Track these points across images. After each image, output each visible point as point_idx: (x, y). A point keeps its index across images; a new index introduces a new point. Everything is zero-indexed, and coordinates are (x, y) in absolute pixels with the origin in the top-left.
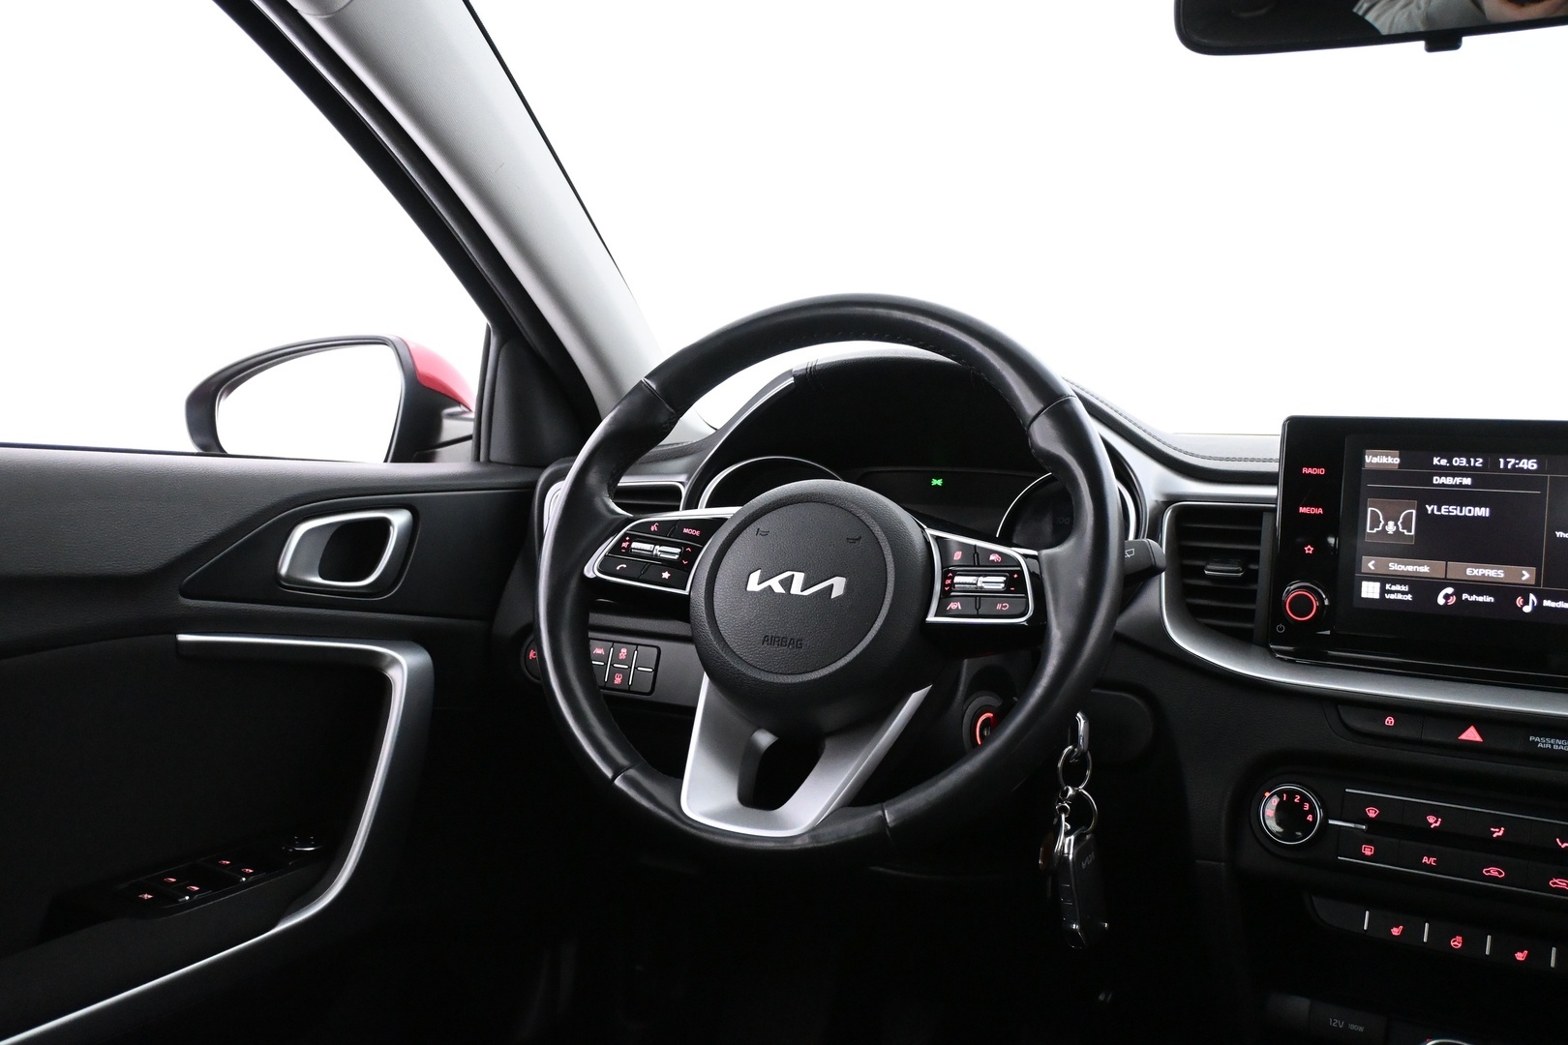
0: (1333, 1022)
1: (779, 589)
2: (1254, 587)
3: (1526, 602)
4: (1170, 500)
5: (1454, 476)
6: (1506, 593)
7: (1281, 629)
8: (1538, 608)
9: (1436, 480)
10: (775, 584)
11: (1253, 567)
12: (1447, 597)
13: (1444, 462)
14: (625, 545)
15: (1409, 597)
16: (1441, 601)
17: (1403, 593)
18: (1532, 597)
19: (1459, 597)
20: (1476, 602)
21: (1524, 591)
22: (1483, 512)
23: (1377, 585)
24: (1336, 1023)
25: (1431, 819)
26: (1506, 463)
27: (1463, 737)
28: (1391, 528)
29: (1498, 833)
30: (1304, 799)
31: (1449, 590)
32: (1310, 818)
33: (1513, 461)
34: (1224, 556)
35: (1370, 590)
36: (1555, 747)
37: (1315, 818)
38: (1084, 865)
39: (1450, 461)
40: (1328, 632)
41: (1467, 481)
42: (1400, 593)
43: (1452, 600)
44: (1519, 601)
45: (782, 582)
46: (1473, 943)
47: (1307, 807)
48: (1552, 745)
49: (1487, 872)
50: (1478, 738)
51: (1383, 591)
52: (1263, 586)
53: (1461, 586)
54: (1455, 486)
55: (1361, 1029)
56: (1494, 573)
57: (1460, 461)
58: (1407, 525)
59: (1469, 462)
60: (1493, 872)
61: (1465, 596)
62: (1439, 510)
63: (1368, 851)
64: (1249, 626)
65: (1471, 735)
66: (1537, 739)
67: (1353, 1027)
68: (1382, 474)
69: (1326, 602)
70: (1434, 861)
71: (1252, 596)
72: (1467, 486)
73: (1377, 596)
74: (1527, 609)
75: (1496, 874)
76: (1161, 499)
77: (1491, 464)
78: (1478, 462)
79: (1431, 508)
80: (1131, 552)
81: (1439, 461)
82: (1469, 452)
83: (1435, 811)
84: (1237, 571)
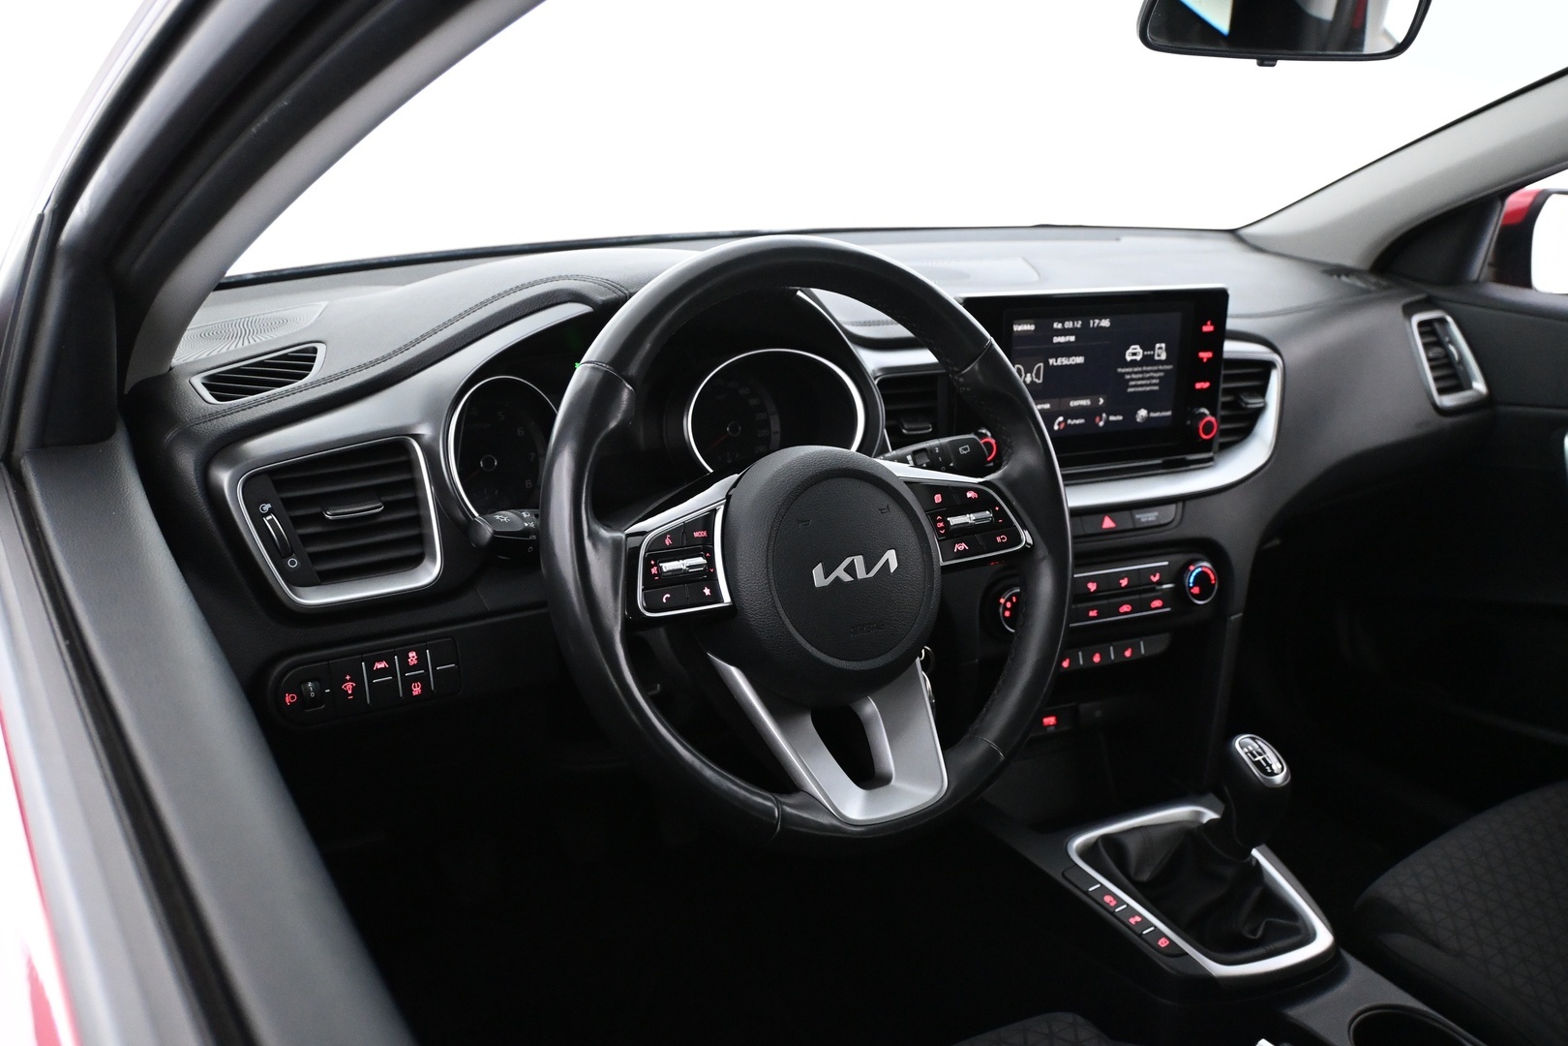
1: (847, 578)
3: (1101, 420)
5: (1065, 335)
6: (1090, 415)
8: (1107, 422)
9: (1056, 340)
11: (933, 419)
12: (1059, 424)
13: (1060, 326)
14: (654, 570)
16: (1056, 427)
18: (1104, 415)
19: (1067, 423)
20: (1075, 425)
21: (1100, 412)
22: (1080, 360)
25: (1091, 585)
26: (1094, 323)
27: (1104, 526)
28: (1029, 378)
29: (1124, 582)
31: (1061, 419)
33: (1097, 321)
34: (912, 416)
36: (1149, 519)
39: (1063, 325)
41: (1072, 338)
43: (1062, 426)
44: (1097, 419)
46: (1105, 655)
49: (1122, 610)
50: (1111, 525)
53: (1068, 415)
54: (1066, 342)
56: (1086, 402)
57: (1069, 325)
58: (1038, 377)
59: (1073, 324)
60: (1125, 608)
61: (1069, 421)
62: (1056, 361)
65: (1108, 523)
68: (1024, 338)
70: (1096, 613)
72: (1072, 342)
74: (1101, 424)
77: (1086, 325)
78: (1079, 324)
79: (1052, 361)
80: (965, 449)
81: (1057, 326)
82: (1073, 317)
83: (1093, 579)
84: (928, 428)
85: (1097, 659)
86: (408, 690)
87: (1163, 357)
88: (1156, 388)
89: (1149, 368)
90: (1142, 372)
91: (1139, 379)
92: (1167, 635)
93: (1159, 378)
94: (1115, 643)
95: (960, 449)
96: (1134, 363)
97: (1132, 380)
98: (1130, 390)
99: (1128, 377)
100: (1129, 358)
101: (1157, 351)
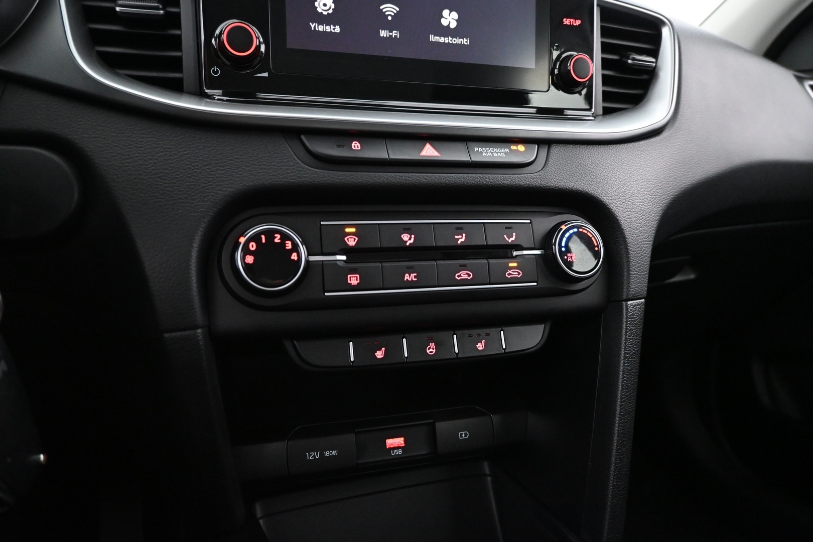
0: (310, 455)
2: (177, 32)
7: (216, 73)
11: (172, 10)
24: (313, 456)
25: (405, 237)
30: (284, 237)
32: (294, 256)
37: (299, 256)
40: (266, 75)
46: (443, 346)
47: (289, 245)
48: (492, 153)
49: (458, 276)
55: (335, 453)
60: (464, 275)
63: (354, 280)
66: (480, 150)
67: (328, 453)
70: (415, 277)
71: (176, 43)
75: (466, 277)
83: (408, 229)
84: (157, 8)
85: (431, 350)
92: (541, 328)
94: (460, 332)
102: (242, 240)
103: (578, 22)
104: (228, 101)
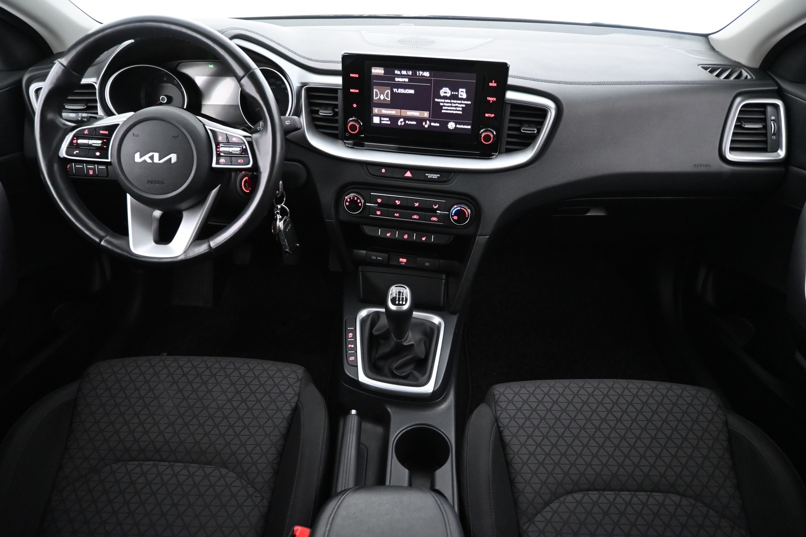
1: (149, 161)
2: (337, 118)
3: (426, 124)
4: (304, 84)
5: (402, 78)
6: (420, 120)
7: (347, 135)
8: (430, 126)
9: (397, 79)
10: (146, 158)
11: (336, 110)
12: (401, 122)
13: (399, 72)
14: (75, 141)
15: (389, 122)
16: (399, 124)
17: (387, 121)
18: (428, 122)
19: (405, 122)
20: (410, 124)
21: (425, 120)
22: (412, 92)
23: (378, 118)
24: (374, 258)
25: (397, 202)
26: (419, 73)
27: (406, 175)
28: (382, 98)
29: (417, 205)
30: (358, 198)
31: (402, 120)
32: (360, 204)
33: (421, 73)
34: (326, 106)
35: (376, 120)
36: (433, 177)
37: (362, 204)
38: (287, 230)
39: (401, 72)
40: (363, 136)
41: (407, 80)
42: (386, 121)
43: (403, 124)
44: (424, 123)
45: (150, 157)
46: (410, 236)
47: (359, 201)
49: (413, 217)
50: (410, 175)
51: (381, 120)
52: (340, 117)
53: (406, 118)
54: (403, 82)
55: (381, 259)
56: (416, 114)
57: (404, 72)
58: (387, 96)
59: (407, 73)
60: (415, 217)
61: (407, 122)
62: (398, 90)
63: (379, 213)
64: (337, 132)
65: (408, 174)
66: (428, 175)
67: (378, 258)
68: (378, 77)
69: (362, 124)
70: (398, 215)
71: (336, 122)
72: (406, 82)
73: (379, 122)
74: (426, 126)
75: (416, 217)
76: (300, 85)
77: (414, 74)
78: (410, 73)
79: (395, 90)
80: (288, 122)
81: (397, 72)
82: (407, 69)
83: (398, 199)
84: (331, 113)
85: (406, 237)
86: (88, 172)
87: (464, 96)
88: (461, 113)
89: (455, 101)
90: (451, 103)
91: (449, 106)
92: (450, 236)
93: (462, 107)
94: (417, 232)
95: (286, 122)
96: (445, 98)
97: (445, 106)
98: (443, 111)
99: (441, 104)
100: (442, 94)
101: (460, 93)
102: (346, 197)
103: (493, 115)
104: (351, 147)
